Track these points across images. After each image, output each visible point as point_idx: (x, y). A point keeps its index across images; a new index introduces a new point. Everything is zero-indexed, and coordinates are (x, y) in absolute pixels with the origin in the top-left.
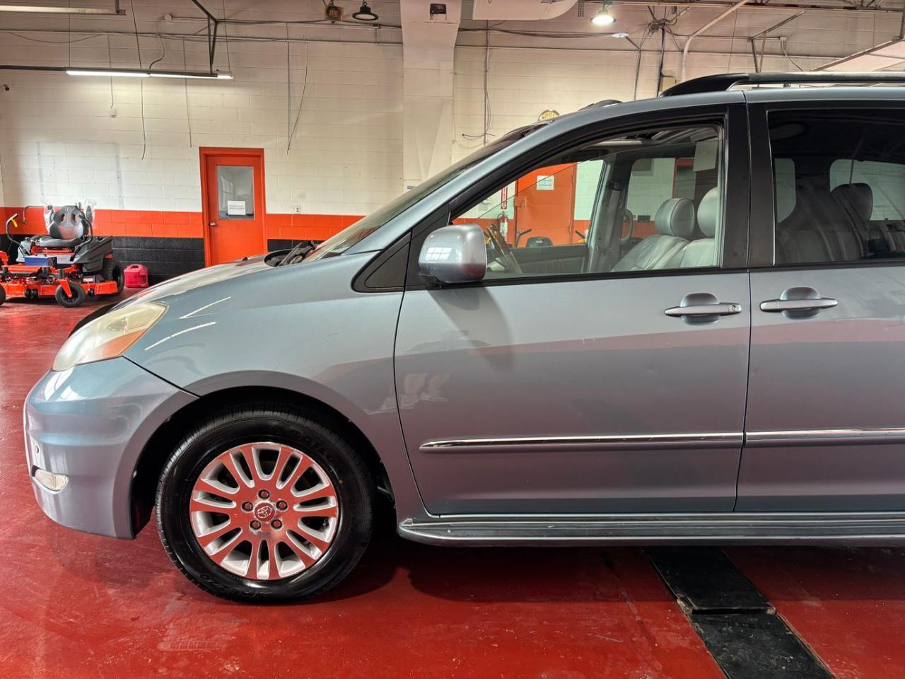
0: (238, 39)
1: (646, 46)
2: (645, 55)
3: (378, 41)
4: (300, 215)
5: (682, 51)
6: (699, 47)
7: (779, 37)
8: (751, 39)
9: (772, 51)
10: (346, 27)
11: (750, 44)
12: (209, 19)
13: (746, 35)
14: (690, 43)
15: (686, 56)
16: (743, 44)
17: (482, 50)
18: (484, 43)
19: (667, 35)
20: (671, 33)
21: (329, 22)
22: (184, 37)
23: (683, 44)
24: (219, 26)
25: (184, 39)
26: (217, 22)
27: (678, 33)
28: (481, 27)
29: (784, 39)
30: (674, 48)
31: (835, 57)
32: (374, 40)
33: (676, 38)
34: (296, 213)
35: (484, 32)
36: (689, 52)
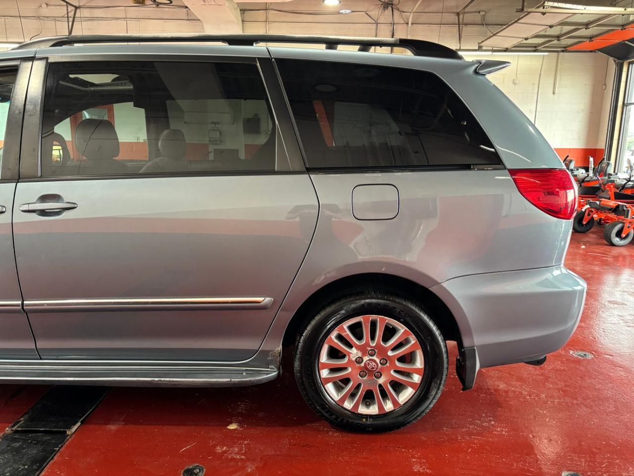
0: (92, 19)
1: (382, 20)
2: (380, 27)
3: (189, 19)
4: (139, 142)
5: (408, 24)
6: (421, 20)
7: (479, 12)
8: (458, 14)
9: (475, 23)
10: (167, 9)
11: (457, 17)
12: (67, 5)
13: (455, 11)
14: (413, 18)
15: (410, 27)
16: (453, 18)
17: (263, 24)
18: (264, 19)
19: (396, 12)
20: (398, 10)
21: (155, 6)
22: (55, 19)
23: (408, 19)
24: (78, 11)
25: (55, 20)
26: (76, 8)
27: (404, 11)
28: (262, 8)
29: (482, 13)
30: (402, 21)
31: (502, 25)
32: (186, 18)
33: (403, 14)
34: (136, 141)
35: (265, 11)
36: (412, 24)
